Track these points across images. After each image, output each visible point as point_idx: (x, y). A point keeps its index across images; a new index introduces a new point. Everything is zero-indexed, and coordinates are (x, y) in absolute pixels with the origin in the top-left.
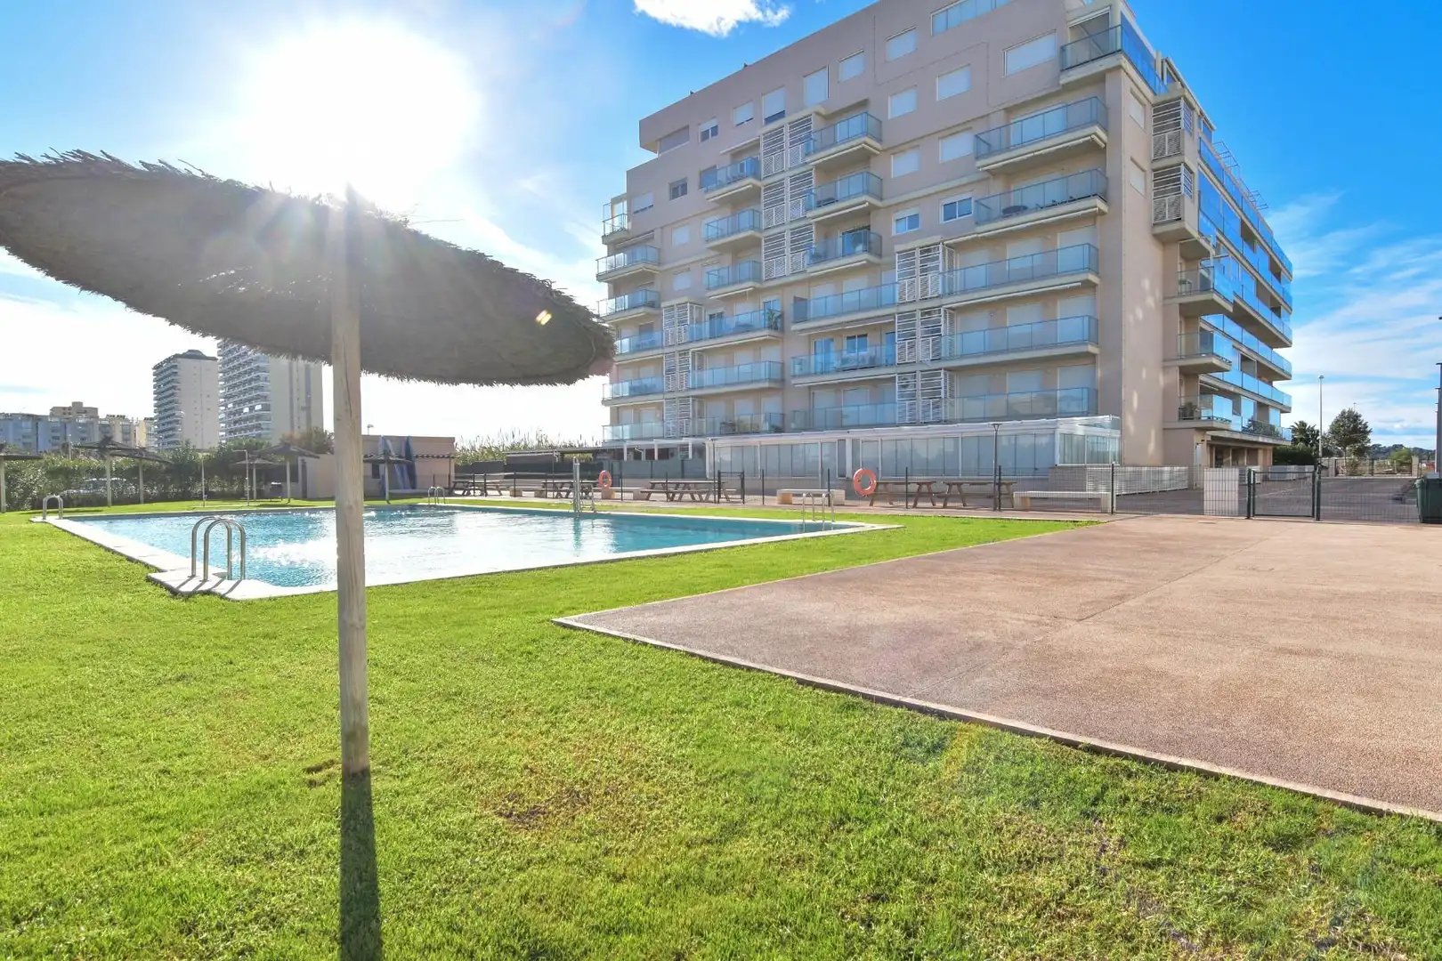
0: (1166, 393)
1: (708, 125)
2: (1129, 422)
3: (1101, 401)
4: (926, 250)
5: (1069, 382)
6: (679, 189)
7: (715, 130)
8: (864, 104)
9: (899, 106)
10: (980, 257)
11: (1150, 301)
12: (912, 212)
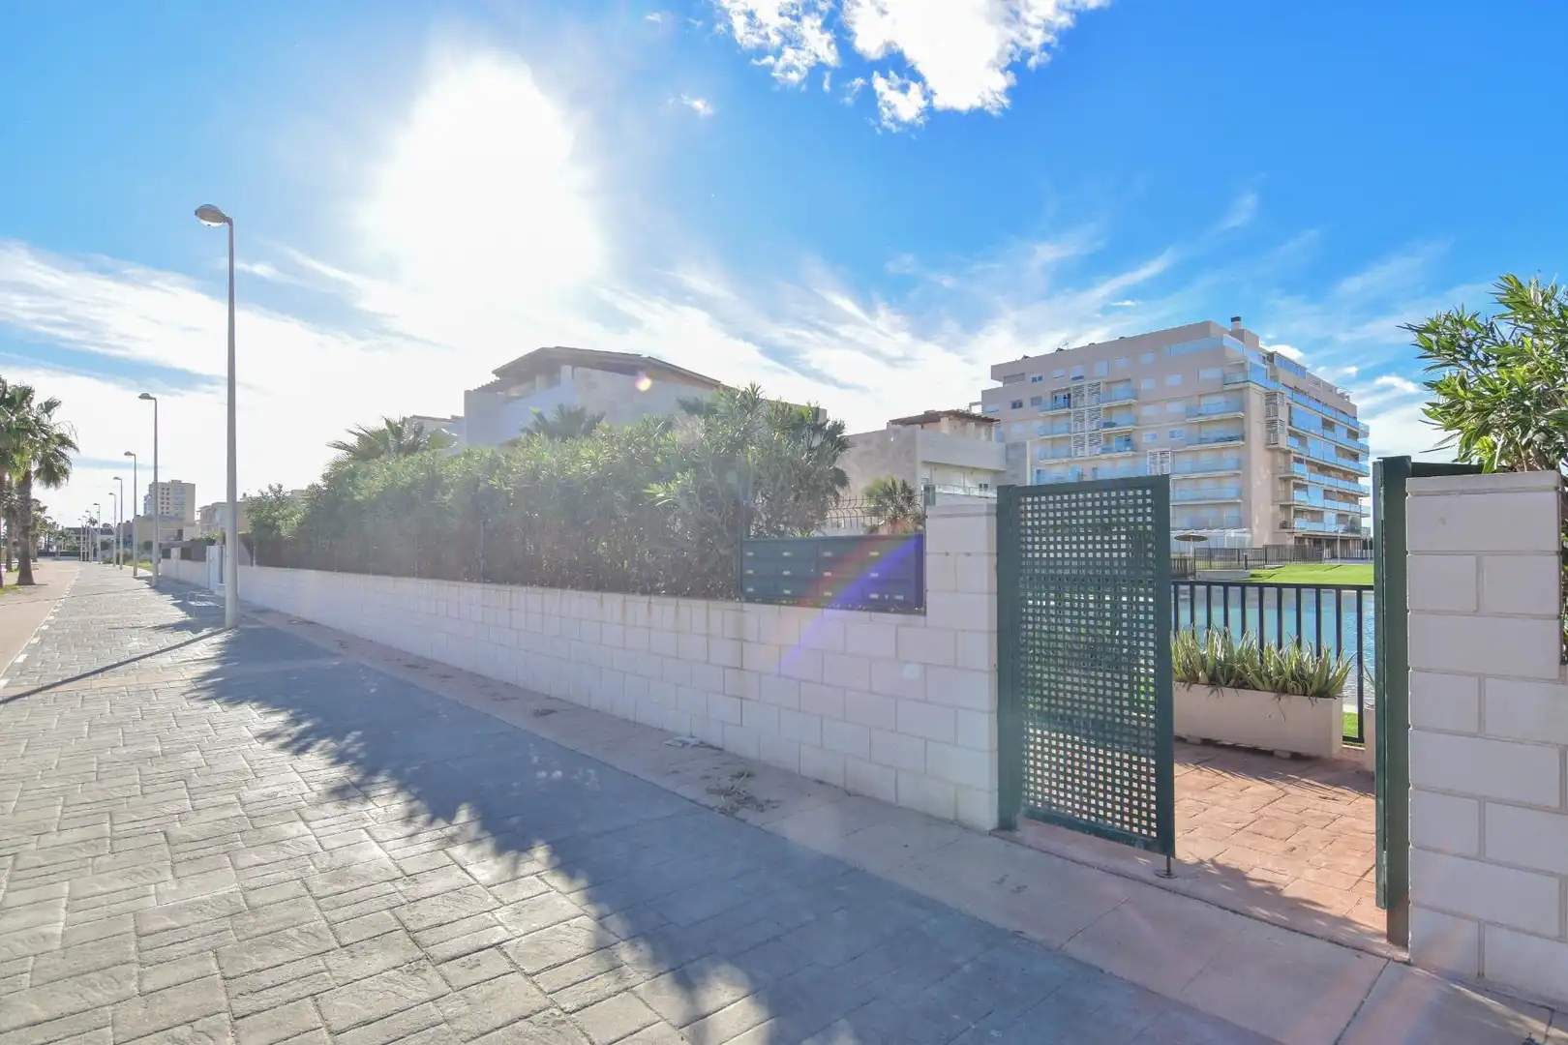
0: (1274, 515)
1: (1036, 376)
2: (1255, 530)
3: (1242, 523)
4: (1162, 453)
5: (1228, 514)
6: (1017, 405)
7: (1040, 378)
8: (1129, 380)
9: (1146, 384)
10: (1188, 458)
11: (1264, 477)
12: (1154, 432)
